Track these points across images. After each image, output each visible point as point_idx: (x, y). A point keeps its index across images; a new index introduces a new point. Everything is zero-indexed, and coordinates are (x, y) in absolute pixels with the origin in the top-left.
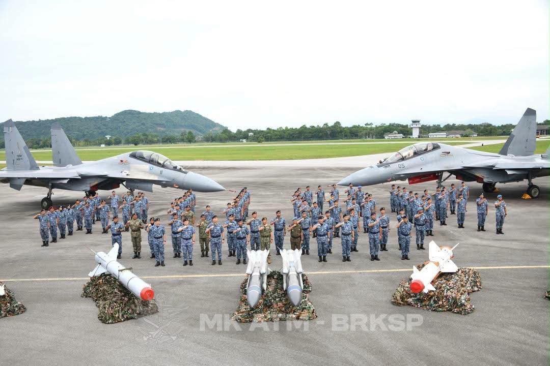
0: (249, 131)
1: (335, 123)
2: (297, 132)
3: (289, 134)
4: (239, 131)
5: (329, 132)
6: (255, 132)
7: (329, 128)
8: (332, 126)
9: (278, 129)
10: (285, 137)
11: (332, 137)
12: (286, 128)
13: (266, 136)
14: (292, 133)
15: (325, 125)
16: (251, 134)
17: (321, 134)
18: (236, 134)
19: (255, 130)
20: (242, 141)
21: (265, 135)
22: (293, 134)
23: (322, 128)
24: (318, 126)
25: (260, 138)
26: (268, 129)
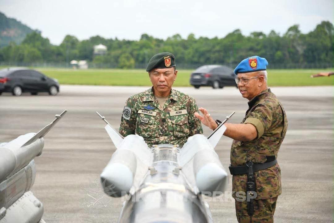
0: (97, 40)
1: (319, 26)
2: (217, 48)
3: (197, 51)
4: (70, 41)
5: (301, 50)
6: (110, 44)
7: (303, 37)
8: (311, 35)
9: (169, 38)
10: (186, 58)
11: (309, 62)
12: (191, 37)
13: (138, 55)
14: (203, 49)
15: (290, 29)
16: (100, 47)
17: (279, 53)
18: (62, 45)
19: (111, 40)
20: (77, 66)
21: (135, 53)
22: (209, 51)
23: (284, 38)
24: (273, 32)
25: (122, 60)
26: (145, 36)
